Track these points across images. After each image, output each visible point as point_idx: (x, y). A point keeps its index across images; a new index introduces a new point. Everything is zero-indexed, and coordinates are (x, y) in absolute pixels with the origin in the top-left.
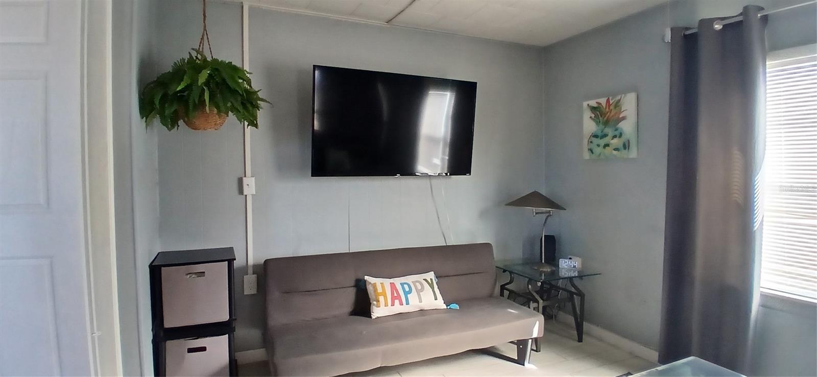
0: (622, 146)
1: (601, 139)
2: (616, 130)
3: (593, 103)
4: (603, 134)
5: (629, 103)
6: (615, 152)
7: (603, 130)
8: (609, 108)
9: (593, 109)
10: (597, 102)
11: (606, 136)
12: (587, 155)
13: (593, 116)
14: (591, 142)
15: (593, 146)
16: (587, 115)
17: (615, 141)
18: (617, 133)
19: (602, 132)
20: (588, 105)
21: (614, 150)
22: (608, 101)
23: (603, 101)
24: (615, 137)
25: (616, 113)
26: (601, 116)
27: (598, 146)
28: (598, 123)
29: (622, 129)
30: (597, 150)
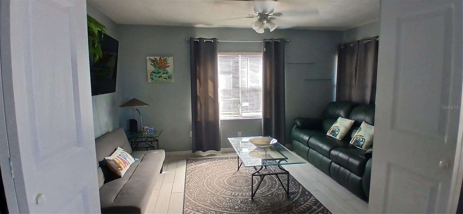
0: (168, 77)
1: (157, 74)
2: (165, 71)
3: (152, 58)
4: (158, 72)
5: (170, 61)
6: (164, 80)
7: (158, 70)
8: (161, 62)
9: (152, 61)
10: (154, 58)
11: (160, 73)
12: (150, 81)
13: (153, 64)
14: (152, 75)
15: (153, 77)
16: (149, 63)
17: (164, 75)
18: (165, 72)
19: (158, 71)
20: (150, 58)
21: (164, 79)
22: (160, 58)
23: (158, 58)
24: (164, 73)
25: (165, 64)
26: (157, 64)
27: (156, 77)
28: (155, 67)
29: (167, 70)
30: (155, 79)
